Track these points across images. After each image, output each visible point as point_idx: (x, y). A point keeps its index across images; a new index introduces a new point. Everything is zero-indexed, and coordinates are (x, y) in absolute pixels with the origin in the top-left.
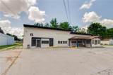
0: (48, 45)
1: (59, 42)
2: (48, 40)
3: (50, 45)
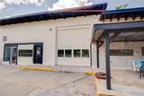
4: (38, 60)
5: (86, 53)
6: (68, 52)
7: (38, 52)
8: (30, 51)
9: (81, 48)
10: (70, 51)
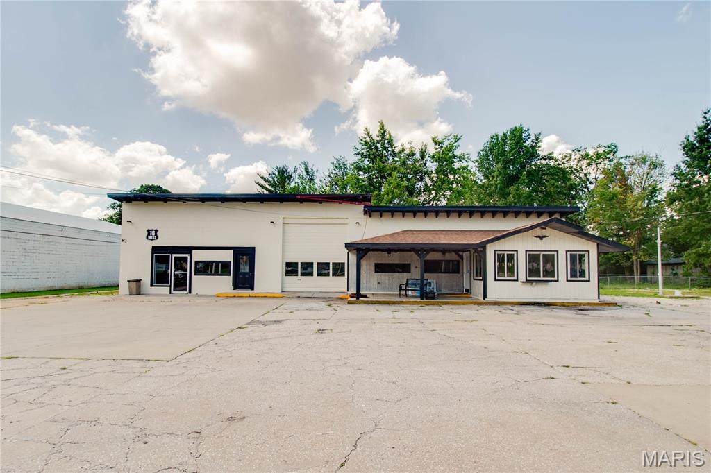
0: (227, 281)
1: (291, 269)
2: (228, 256)
3: (236, 286)
4: (244, 281)
5: (339, 270)
6: (307, 269)
7: (244, 268)
8: (226, 265)
9: (331, 259)
10: (310, 265)
